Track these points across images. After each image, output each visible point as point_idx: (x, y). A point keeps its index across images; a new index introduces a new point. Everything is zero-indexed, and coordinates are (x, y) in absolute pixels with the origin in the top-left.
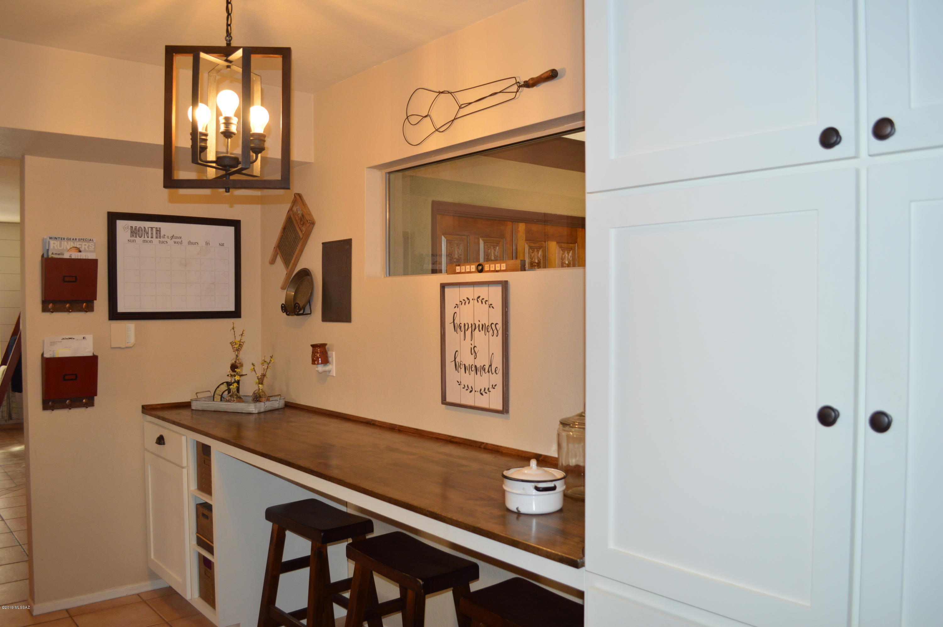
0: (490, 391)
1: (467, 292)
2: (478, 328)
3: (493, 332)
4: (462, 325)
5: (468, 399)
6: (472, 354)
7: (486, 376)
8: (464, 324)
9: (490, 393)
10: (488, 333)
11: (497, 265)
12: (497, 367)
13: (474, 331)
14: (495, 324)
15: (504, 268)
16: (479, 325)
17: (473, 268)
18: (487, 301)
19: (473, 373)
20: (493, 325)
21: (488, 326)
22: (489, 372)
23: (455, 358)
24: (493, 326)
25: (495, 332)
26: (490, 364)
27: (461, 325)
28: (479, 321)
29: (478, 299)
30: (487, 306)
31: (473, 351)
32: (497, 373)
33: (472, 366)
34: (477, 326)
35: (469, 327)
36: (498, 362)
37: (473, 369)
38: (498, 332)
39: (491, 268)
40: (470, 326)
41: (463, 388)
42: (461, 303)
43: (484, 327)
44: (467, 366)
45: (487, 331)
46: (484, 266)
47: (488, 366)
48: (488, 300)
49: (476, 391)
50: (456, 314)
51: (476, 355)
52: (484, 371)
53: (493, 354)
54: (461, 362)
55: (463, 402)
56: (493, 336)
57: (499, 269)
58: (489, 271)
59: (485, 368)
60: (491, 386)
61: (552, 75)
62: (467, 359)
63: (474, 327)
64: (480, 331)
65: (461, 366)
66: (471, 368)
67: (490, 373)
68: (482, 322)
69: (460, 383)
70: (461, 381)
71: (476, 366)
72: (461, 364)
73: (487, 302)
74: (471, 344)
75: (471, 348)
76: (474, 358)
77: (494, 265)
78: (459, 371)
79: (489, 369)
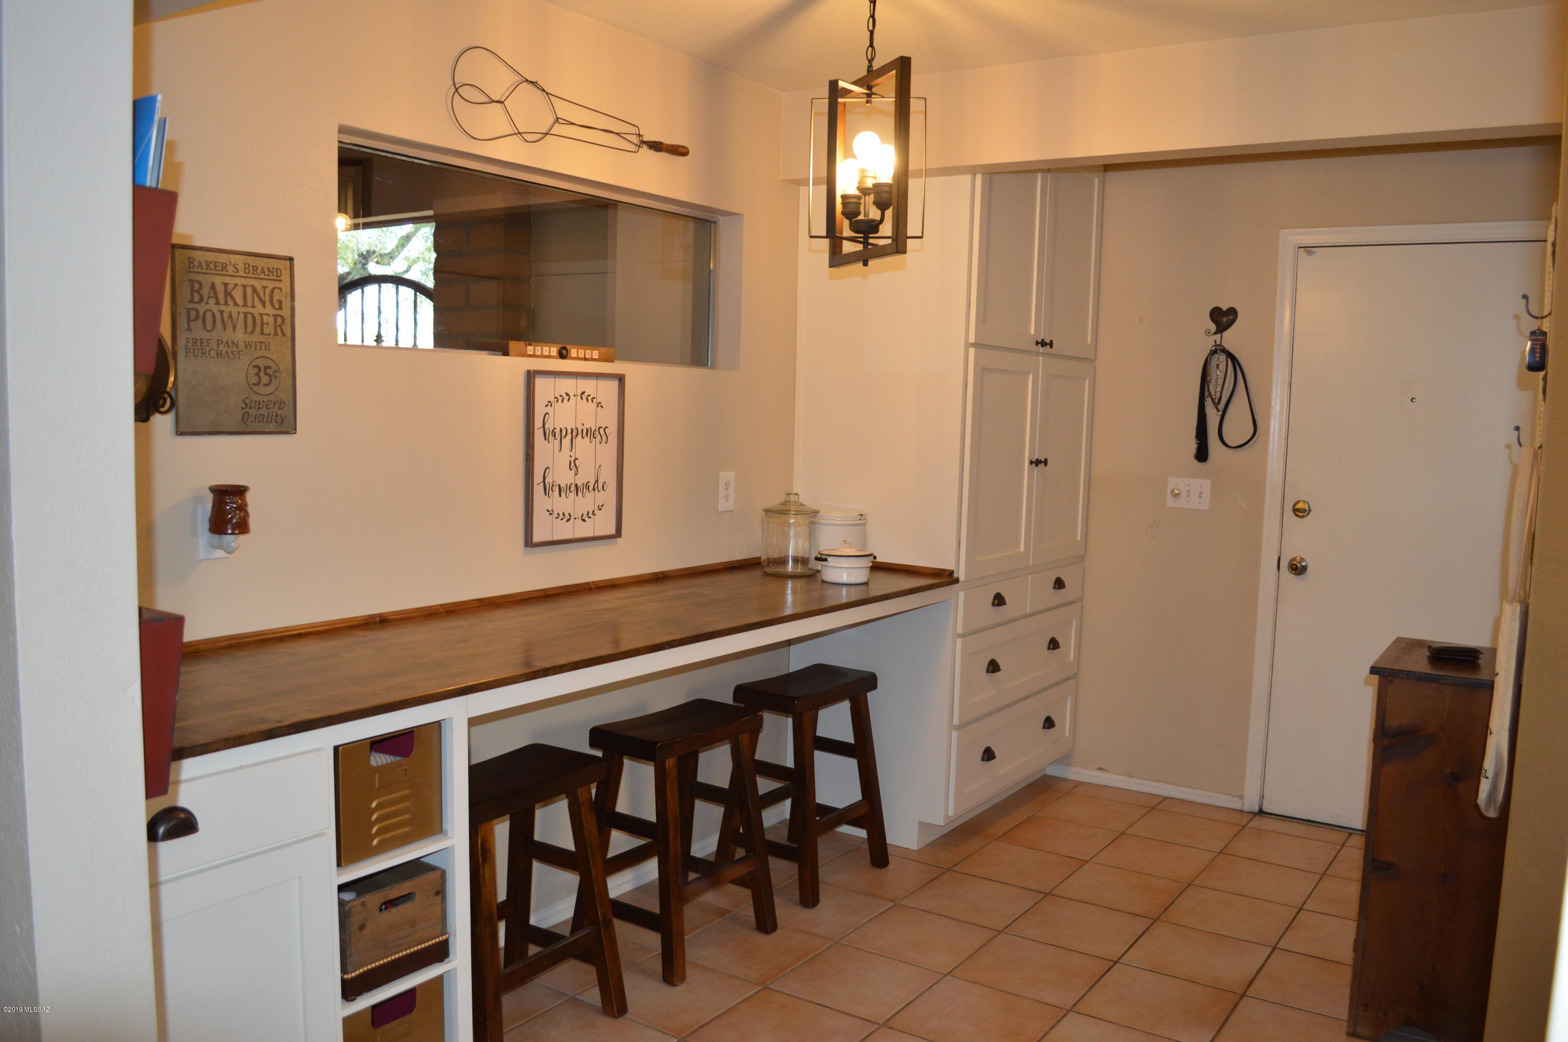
0: (595, 514)
1: (567, 385)
2: (581, 433)
3: (602, 438)
4: (558, 431)
5: (565, 531)
6: (571, 470)
7: (590, 495)
8: (561, 429)
9: (595, 516)
10: (594, 440)
11: (587, 351)
12: (605, 482)
13: (575, 438)
14: (604, 428)
15: (597, 357)
16: (582, 430)
17: (554, 351)
18: (594, 398)
19: (572, 495)
20: (601, 429)
21: (595, 430)
22: (594, 489)
23: (544, 478)
24: (602, 431)
25: (604, 437)
26: (596, 479)
27: (555, 430)
28: (583, 425)
29: (583, 396)
30: (594, 404)
31: (573, 465)
32: (605, 489)
33: (570, 486)
34: (580, 430)
35: (568, 433)
36: (609, 475)
37: (572, 490)
38: (607, 438)
39: (580, 354)
40: (569, 431)
41: (557, 518)
42: (556, 400)
43: (589, 433)
44: (563, 487)
45: (594, 437)
46: (569, 350)
47: (594, 482)
48: (595, 396)
49: (575, 519)
50: (547, 415)
51: (577, 470)
52: (587, 490)
53: (600, 466)
54: (554, 483)
55: (557, 537)
56: (600, 443)
57: (590, 357)
58: (578, 358)
59: (589, 486)
60: (596, 508)
61: (678, 151)
62: (564, 477)
63: (575, 433)
64: (583, 438)
65: (554, 488)
66: (570, 488)
67: (597, 490)
68: (587, 426)
69: (551, 512)
70: (554, 509)
71: (576, 485)
72: (553, 485)
73: (594, 400)
74: (571, 456)
75: (570, 462)
76: (574, 474)
77: (583, 351)
78: (550, 496)
79: (596, 486)
